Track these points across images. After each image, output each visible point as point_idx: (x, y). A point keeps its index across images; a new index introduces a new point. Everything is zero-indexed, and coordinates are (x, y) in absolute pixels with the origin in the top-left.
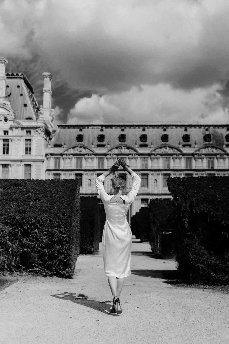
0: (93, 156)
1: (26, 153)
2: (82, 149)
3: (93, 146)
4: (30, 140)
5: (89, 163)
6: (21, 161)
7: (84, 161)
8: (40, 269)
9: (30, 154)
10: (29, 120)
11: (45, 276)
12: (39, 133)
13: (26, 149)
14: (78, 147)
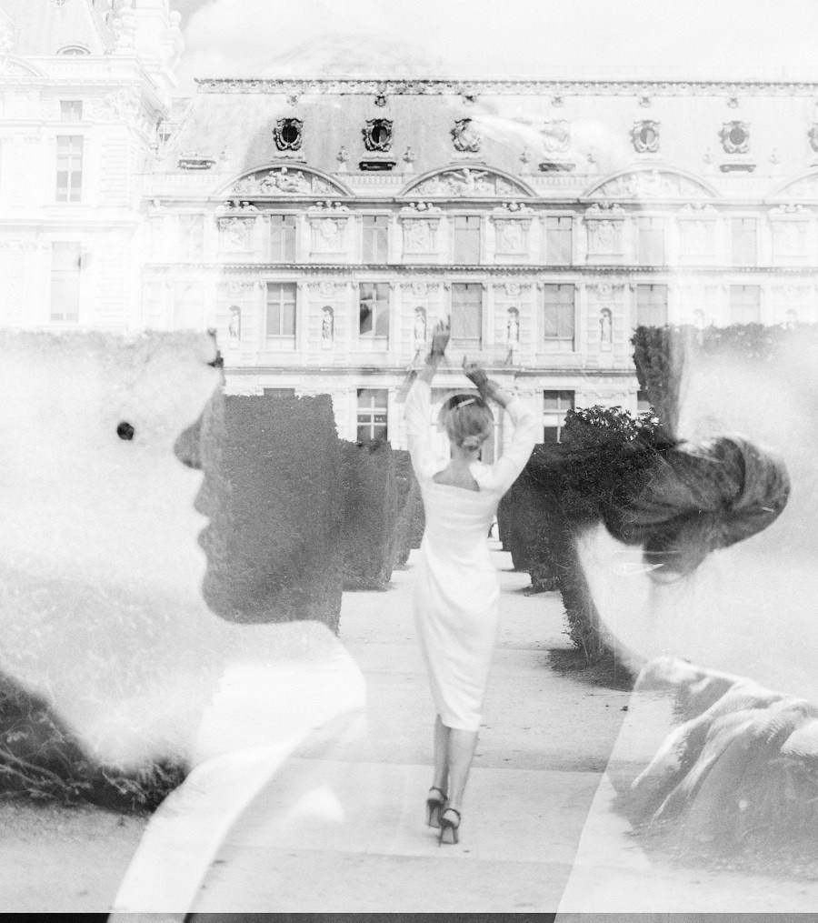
0: (340, 210)
1: (61, 198)
2: (296, 179)
3: (343, 167)
4: (77, 140)
5: (328, 239)
6: (39, 229)
7: (304, 232)
8: (15, 766)
9: (75, 198)
10: (74, 56)
11: (41, 803)
12: (117, 112)
13: (62, 179)
14: (279, 169)
